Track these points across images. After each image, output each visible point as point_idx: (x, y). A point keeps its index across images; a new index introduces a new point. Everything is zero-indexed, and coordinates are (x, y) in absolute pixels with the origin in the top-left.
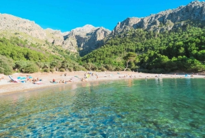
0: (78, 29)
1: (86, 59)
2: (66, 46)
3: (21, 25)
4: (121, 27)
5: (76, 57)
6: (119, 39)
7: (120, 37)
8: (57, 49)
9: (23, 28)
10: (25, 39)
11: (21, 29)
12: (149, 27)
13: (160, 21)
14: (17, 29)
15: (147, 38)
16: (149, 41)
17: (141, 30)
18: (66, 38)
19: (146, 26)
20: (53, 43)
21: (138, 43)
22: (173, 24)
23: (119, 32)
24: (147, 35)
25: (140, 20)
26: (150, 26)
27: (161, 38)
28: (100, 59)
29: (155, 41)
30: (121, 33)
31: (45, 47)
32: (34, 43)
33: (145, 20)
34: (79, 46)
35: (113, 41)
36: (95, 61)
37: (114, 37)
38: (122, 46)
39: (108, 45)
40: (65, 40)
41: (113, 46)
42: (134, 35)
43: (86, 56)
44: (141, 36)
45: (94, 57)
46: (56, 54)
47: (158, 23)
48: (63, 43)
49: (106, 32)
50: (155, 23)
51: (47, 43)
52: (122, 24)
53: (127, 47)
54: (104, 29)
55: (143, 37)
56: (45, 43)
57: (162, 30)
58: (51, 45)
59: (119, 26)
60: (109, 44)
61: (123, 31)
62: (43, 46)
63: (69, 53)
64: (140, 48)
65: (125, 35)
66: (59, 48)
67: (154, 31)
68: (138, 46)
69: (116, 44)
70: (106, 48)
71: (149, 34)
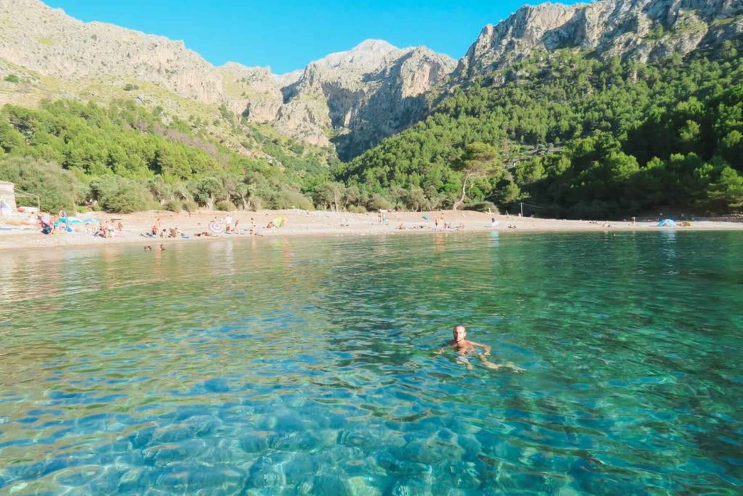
0: (335, 57)
1: (359, 171)
2: (292, 125)
3: (144, 57)
4: (495, 44)
5: (324, 163)
6: (484, 92)
7: (489, 82)
8: (258, 137)
9: (149, 69)
10: (155, 104)
11: (142, 72)
12: (607, 42)
13: (653, 18)
14: (130, 71)
15: (598, 87)
16: (605, 97)
17: (576, 52)
18: (289, 94)
19: (594, 36)
20: (246, 114)
21: (558, 107)
22: (703, 28)
23: (486, 62)
24: (597, 71)
25: (570, 16)
26: (611, 36)
27: (651, 83)
28: (409, 172)
29: (625, 95)
30: (495, 66)
31: (218, 130)
32: (184, 117)
33: (593, 16)
34: (337, 122)
35: (462, 99)
36: (391, 175)
37: (465, 83)
38: (498, 119)
39: (444, 118)
40: (286, 100)
41: (462, 118)
42: (544, 75)
43: (358, 160)
44: (575, 77)
45: (386, 161)
46: (256, 154)
47: (644, 23)
48: (280, 114)
49: (436, 67)
50: (630, 25)
51: (225, 113)
52: (500, 32)
53: (514, 123)
54: (431, 54)
55: (583, 80)
56: (217, 116)
57: (659, 50)
58: (238, 122)
59: (486, 40)
60: (446, 110)
61: (502, 60)
62: (211, 128)
63: (299, 150)
64: (564, 125)
65: (510, 77)
66: (266, 132)
67: (625, 59)
68: (557, 116)
69: (473, 113)
70: (436, 129)
71: (607, 68)
